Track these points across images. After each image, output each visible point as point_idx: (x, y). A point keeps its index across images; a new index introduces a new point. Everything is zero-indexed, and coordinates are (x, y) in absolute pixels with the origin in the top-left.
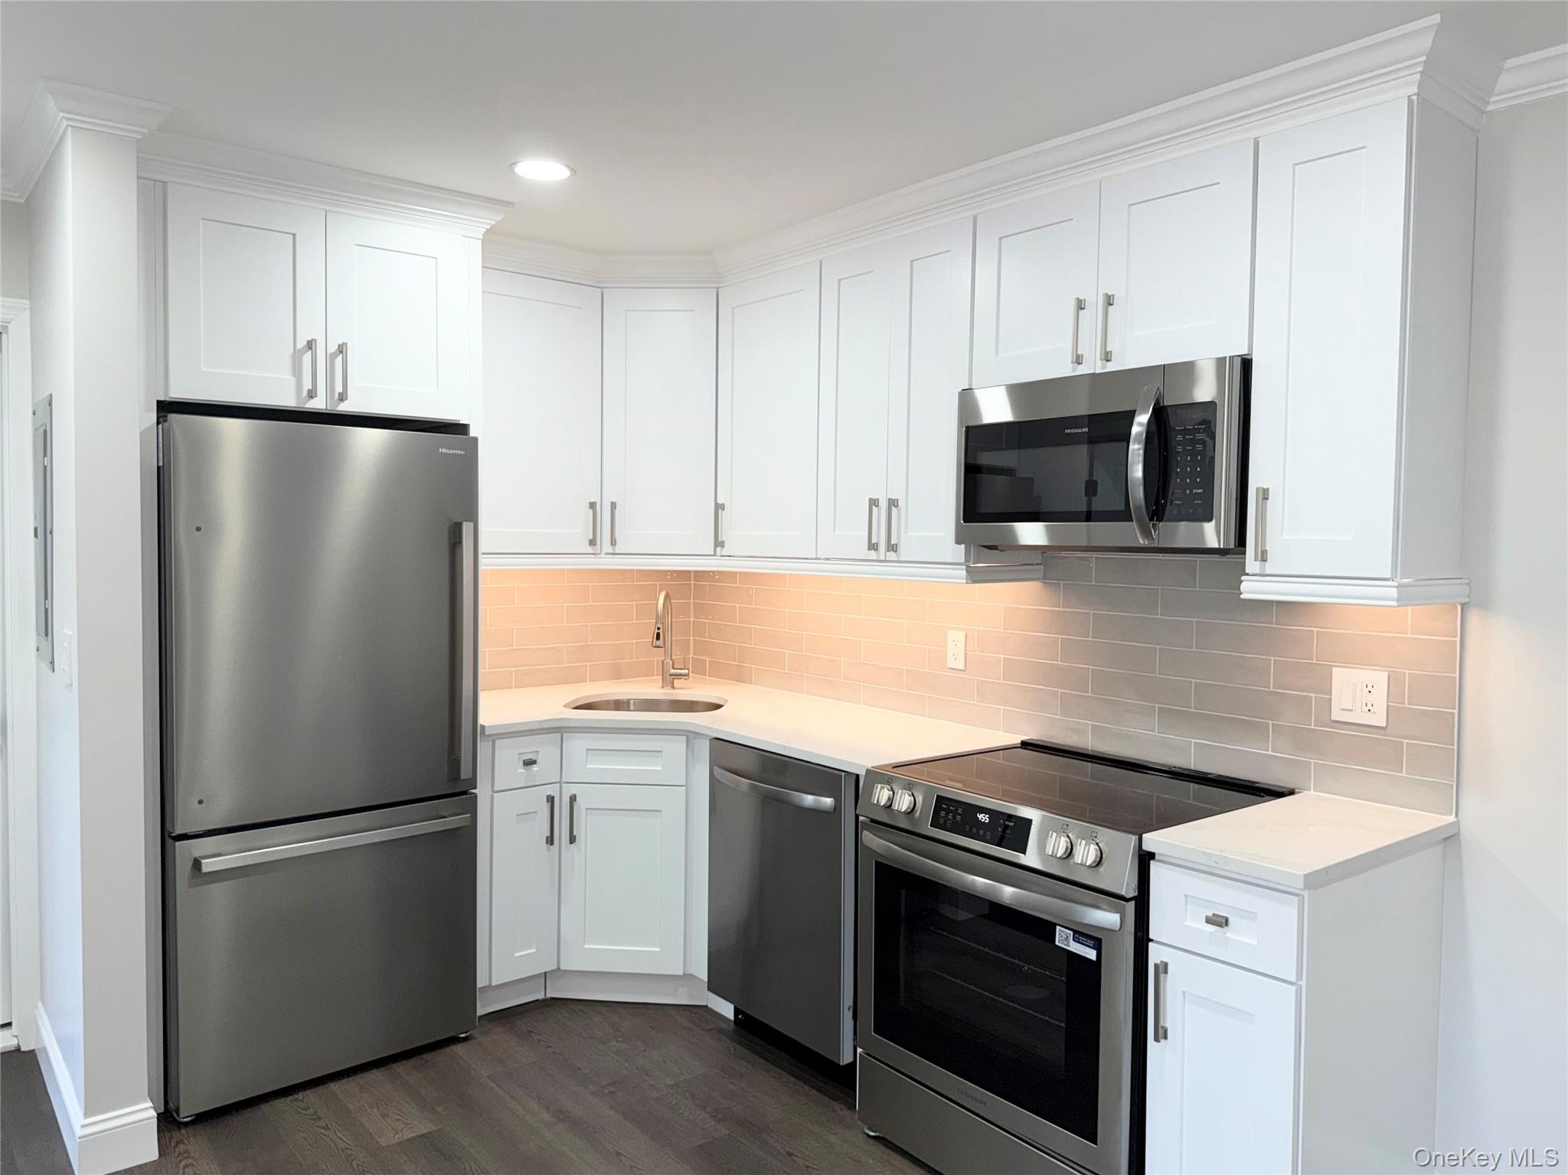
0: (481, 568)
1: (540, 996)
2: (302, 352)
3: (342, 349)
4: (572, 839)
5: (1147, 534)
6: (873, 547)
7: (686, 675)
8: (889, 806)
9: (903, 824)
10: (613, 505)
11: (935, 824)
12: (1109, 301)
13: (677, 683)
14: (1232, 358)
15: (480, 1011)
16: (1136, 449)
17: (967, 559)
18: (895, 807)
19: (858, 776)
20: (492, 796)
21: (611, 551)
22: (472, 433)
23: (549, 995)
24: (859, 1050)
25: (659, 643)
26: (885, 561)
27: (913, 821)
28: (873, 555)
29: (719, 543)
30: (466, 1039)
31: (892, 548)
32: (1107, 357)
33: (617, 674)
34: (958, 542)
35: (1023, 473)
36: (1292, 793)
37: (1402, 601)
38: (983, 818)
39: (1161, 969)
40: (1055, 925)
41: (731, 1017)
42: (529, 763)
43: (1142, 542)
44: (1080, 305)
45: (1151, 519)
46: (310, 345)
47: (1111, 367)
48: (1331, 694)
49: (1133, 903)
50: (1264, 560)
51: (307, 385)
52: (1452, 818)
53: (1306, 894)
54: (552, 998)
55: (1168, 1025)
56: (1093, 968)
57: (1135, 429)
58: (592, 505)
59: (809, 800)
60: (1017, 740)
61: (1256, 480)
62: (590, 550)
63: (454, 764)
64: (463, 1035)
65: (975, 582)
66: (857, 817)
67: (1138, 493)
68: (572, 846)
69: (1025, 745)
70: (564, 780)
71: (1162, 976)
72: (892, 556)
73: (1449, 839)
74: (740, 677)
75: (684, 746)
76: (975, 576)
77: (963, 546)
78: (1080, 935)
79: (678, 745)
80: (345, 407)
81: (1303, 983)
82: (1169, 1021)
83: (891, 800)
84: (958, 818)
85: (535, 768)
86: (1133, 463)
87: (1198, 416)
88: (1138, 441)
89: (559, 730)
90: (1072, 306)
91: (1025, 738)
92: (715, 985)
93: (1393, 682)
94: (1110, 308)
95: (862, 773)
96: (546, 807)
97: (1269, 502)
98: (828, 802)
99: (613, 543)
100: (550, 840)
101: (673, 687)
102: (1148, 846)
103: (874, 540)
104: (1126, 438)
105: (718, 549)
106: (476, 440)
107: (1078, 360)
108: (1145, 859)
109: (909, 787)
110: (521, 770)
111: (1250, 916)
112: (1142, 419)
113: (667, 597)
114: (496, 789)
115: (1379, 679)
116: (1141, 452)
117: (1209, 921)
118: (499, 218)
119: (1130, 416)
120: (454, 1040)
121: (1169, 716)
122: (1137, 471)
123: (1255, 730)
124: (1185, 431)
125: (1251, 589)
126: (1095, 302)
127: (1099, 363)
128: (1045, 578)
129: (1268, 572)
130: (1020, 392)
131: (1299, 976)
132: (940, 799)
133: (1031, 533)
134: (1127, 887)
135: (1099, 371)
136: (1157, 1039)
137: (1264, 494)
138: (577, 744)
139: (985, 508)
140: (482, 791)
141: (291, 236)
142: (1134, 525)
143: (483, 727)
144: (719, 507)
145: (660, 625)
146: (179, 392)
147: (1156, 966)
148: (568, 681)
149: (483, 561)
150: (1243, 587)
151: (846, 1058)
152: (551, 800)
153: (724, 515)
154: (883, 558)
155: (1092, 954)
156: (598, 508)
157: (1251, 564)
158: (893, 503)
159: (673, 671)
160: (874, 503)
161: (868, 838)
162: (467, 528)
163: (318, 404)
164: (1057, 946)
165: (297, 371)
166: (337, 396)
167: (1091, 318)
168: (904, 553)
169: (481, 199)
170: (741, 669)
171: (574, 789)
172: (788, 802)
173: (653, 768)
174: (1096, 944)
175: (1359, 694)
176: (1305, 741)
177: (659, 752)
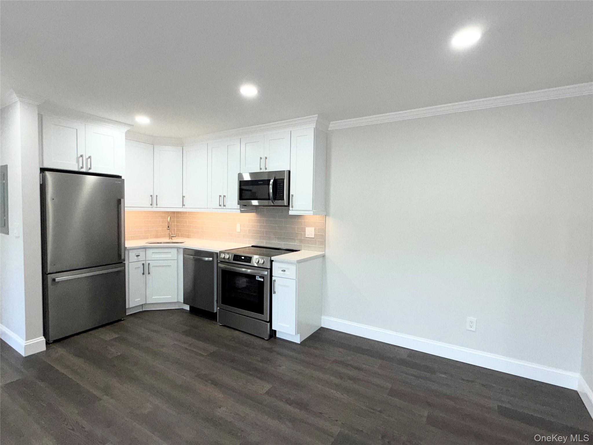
0: (125, 210)
1: (141, 310)
2: (79, 157)
3: (90, 157)
4: (149, 273)
5: (273, 203)
6: (220, 205)
7: (175, 236)
8: (224, 258)
9: (227, 261)
10: (157, 196)
11: (234, 260)
12: (266, 158)
13: (173, 238)
14: (287, 171)
15: (127, 314)
17: (240, 208)
18: (225, 258)
19: (217, 253)
20: (129, 264)
21: (156, 207)
22: (123, 178)
23: (143, 310)
24: (218, 308)
25: (169, 228)
26: (223, 209)
27: (229, 260)
28: (220, 207)
29: (183, 205)
30: (123, 320)
31: (224, 206)
32: (266, 169)
33: (157, 237)
34: (238, 204)
35: (253, 191)
36: (299, 251)
37: (314, 214)
38: (243, 258)
39: (274, 281)
40: (256, 276)
41: (189, 309)
42: (138, 256)
43: (272, 204)
44: (261, 158)
45: (274, 200)
46: (82, 156)
47: (267, 171)
48: (305, 232)
49: (269, 270)
50: (292, 207)
51: (81, 165)
52: (324, 253)
53: (297, 264)
54: (144, 311)
55: (276, 291)
56: (263, 282)
57: (271, 183)
59: (207, 259)
60: (251, 245)
61: (291, 193)
62: (151, 206)
63: (120, 256)
64: (123, 319)
65: (242, 213)
66: (217, 261)
67: (271, 195)
68: (149, 275)
69: (252, 246)
70: (147, 259)
71: (274, 282)
72: (224, 207)
73: (324, 256)
74: (188, 237)
75: (176, 251)
76: (242, 212)
77: (239, 205)
78: (260, 277)
79: (175, 251)
80: (91, 171)
81: (297, 279)
82: (276, 290)
83: (224, 256)
84: (238, 259)
85: (139, 257)
86: (270, 189)
87: (281, 181)
88: (271, 185)
89: (145, 248)
90: (259, 159)
91: (252, 245)
92: (185, 302)
93: (315, 230)
94: (266, 159)
95: (218, 252)
96: (142, 266)
97: (293, 197)
98: (211, 259)
99: (157, 205)
100: (143, 274)
101: (172, 239)
102: (272, 259)
103: (220, 204)
104: (269, 184)
105: (183, 206)
106: (124, 180)
107: (261, 169)
108: (272, 261)
109: (228, 253)
110: (136, 258)
111: (288, 269)
112: (272, 181)
113: (170, 218)
114: (130, 262)
115: (313, 229)
116: (272, 187)
117: (282, 271)
118: (130, 128)
119: (269, 180)
120: (121, 320)
121: (279, 239)
122: (271, 191)
123: (293, 239)
124: (279, 184)
125: (291, 213)
126: (264, 158)
127: (264, 170)
128: (256, 212)
129: (293, 209)
130: (252, 174)
131: (296, 278)
132: (235, 255)
133: (255, 203)
134: (269, 267)
135: (265, 171)
136: (274, 293)
137: (292, 196)
138: (149, 252)
139: (243, 197)
140: (126, 262)
141: (76, 130)
142: (271, 201)
143: (126, 247)
144: (183, 197)
145: (169, 224)
146: (46, 166)
147: (274, 280)
148: (145, 239)
149: (126, 208)
150: (289, 212)
151: (215, 311)
152: (143, 264)
153: (185, 199)
154: (222, 208)
155: (262, 280)
156: (153, 196)
157: (291, 208)
158: (224, 196)
159: (172, 235)
160: (220, 196)
161: (220, 265)
162: (122, 200)
163: (84, 170)
164: (257, 280)
165: (78, 162)
166: (88, 168)
167: (263, 160)
168: (227, 207)
169: (125, 124)
170: (188, 235)
171: (149, 262)
172: (202, 260)
173: (169, 256)
174: (263, 278)
175: (310, 232)
176: (301, 241)
177: (170, 252)
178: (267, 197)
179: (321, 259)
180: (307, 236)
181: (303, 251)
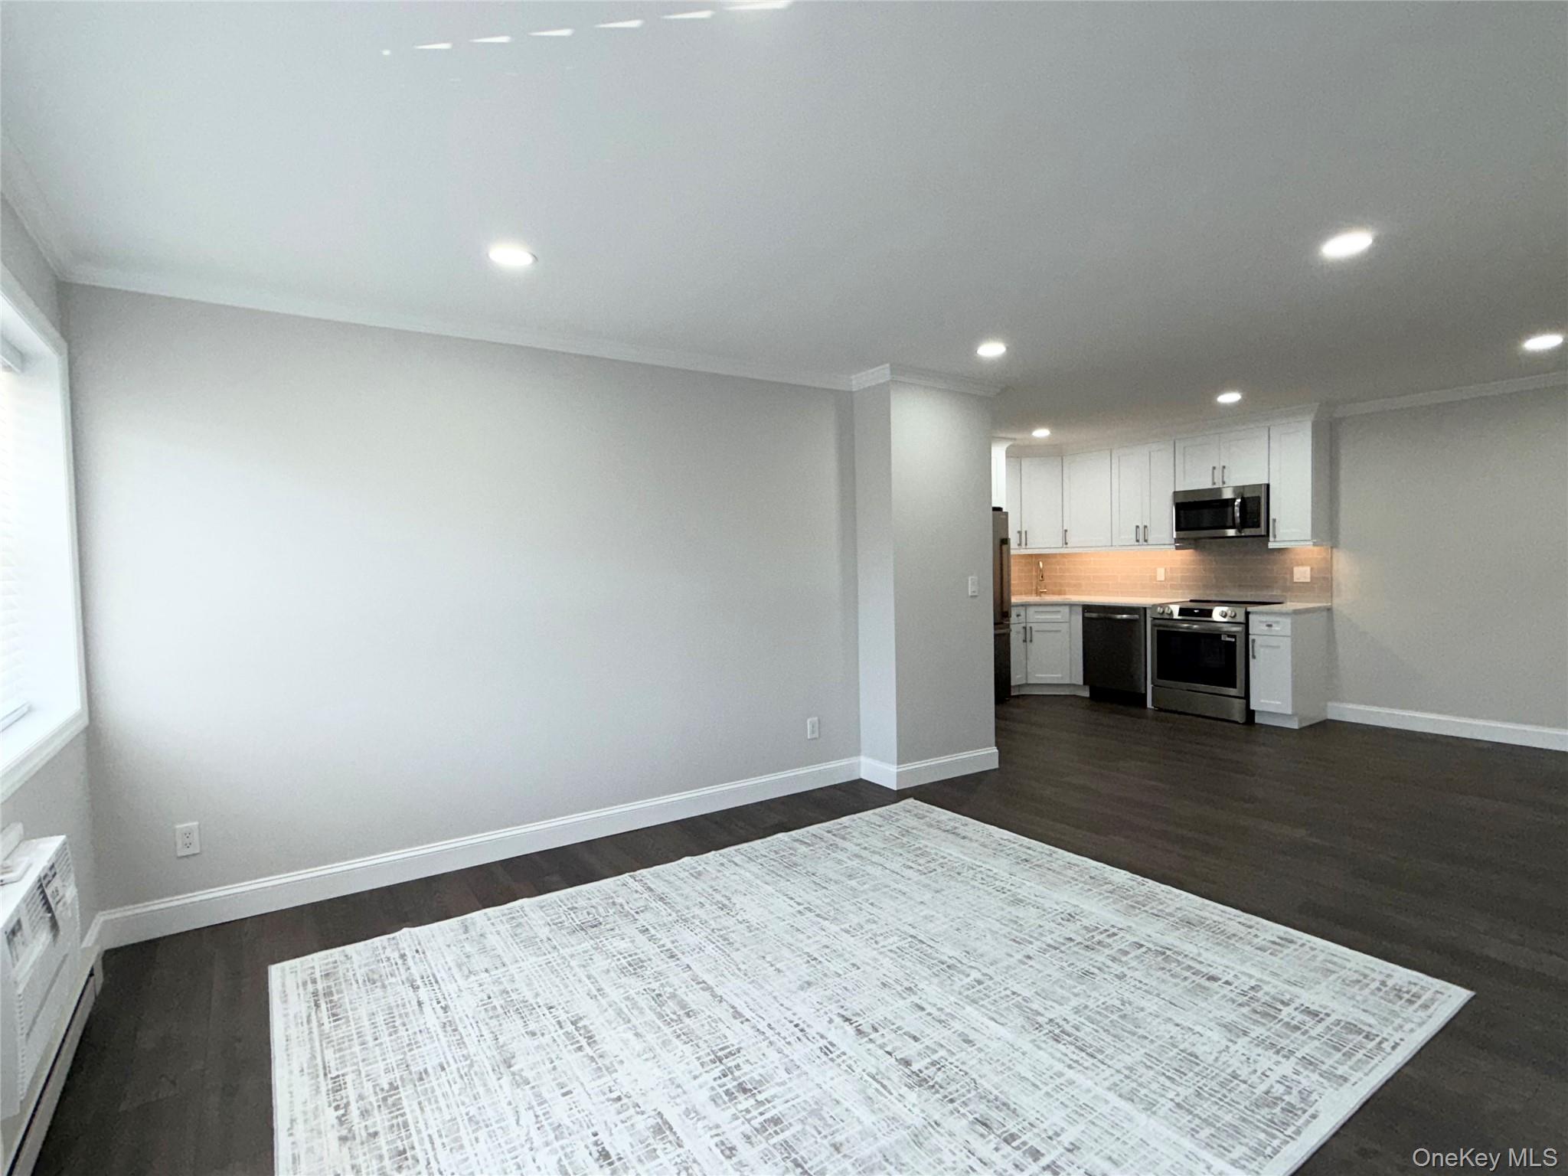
4: (1031, 641)
5: (1241, 532)
6: (1138, 541)
9: (1167, 617)
10: (1026, 532)
11: (1179, 615)
12: (1224, 467)
14: (1263, 484)
16: (1237, 509)
17: (1175, 543)
18: (1165, 613)
20: (1011, 626)
21: (1025, 547)
22: (1004, 510)
23: (1022, 693)
24: (1151, 686)
26: (1143, 545)
27: (1171, 616)
28: (1137, 543)
29: (1065, 543)
31: (1146, 541)
32: (1225, 483)
34: (1174, 537)
36: (1283, 603)
37: (1311, 546)
38: (1196, 611)
40: (1221, 634)
41: (1089, 696)
42: (1018, 616)
43: (1237, 534)
44: (1214, 469)
45: (1243, 528)
47: (1227, 486)
48: (1294, 574)
49: (1244, 625)
50: (1275, 537)
52: (1330, 603)
53: (1293, 615)
55: (1256, 655)
56: (1233, 643)
57: (1236, 503)
58: (1020, 532)
59: (1125, 616)
60: (1188, 600)
61: (1272, 516)
62: (1019, 547)
65: (1177, 550)
66: (1149, 618)
67: (1238, 521)
68: (1030, 643)
70: (1028, 621)
71: (1254, 642)
72: (1146, 543)
73: (1329, 610)
75: (1069, 609)
76: (1177, 548)
77: (1174, 539)
78: (1228, 636)
79: (1066, 609)
82: (1256, 653)
83: (1163, 611)
84: (1187, 613)
85: (1022, 617)
86: (1236, 513)
87: (1254, 499)
88: (1237, 507)
89: (1026, 606)
90: (1211, 469)
91: (1191, 599)
93: (1312, 569)
94: (1224, 470)
95: (1150, 606)
96: (1023, 630)
98: (1136, 616)
99: (1026, 544)
100: (1025, 641)
102: (1249, 611)
103: (1138, 539)
104: (1233, 506)
105: (1065, 545)
106: (1007, 514)
107: (1214, 484)
108: (1247, 614)
110: (1016, 618)
112: (1238, 500)
113: (1043, 564)
114: (1012, 623)
115: (1308, 569)
116: (1239, 510)
117: (1266, 626)
119: (1234, 499)
122: (1238, 515)
124: (1251, 504)
125: (1271, 545)
126: (1218, 468)
127: (1222, 484)
128: (1196, 548)
129: (1276, 540)
131: (1292, 635)
132: (1181, 609)
134: (1243, 621)
135: (1223, 487)
136: (1252, 659)
137: (1274, 520)
138: (1031, 610)
142: (1237, 529)
143: (1011, 603)
144: (1065, 531)
147: (1252, 640)
150: (1268, 545)
152: (1025, 628)
153: (1067, 534)
154: (1141, 544)
155: (1232, 640)
157: (1271, 539)
158: (1146, 527)
160: (1137, 526)
161: (1155, 624)
164: (1222, 639)
167: (1218, 471)
168: (1150, 542)
169: (1004, 438)
170: (1061, 590)
171: (1031, 625)
172: (1110, 619)
173: (1058, 616)
174: (1234, 637)
175: (1302, 574)
176: (1285, 589)
177: (1059, 612)
178: (1231, 524)
179: (1325, 614)
180: (1295, 580)
181: (1288, 603)
